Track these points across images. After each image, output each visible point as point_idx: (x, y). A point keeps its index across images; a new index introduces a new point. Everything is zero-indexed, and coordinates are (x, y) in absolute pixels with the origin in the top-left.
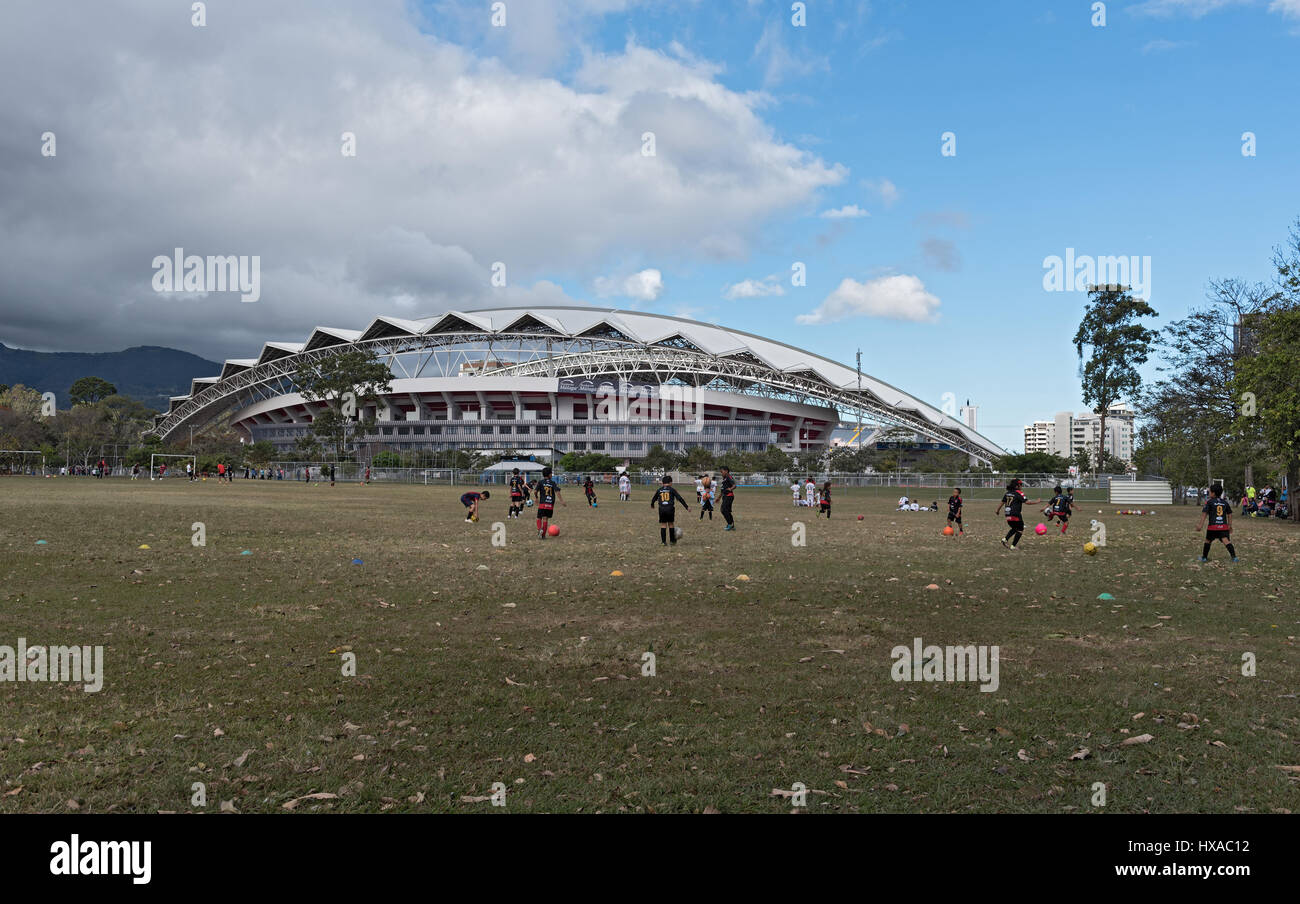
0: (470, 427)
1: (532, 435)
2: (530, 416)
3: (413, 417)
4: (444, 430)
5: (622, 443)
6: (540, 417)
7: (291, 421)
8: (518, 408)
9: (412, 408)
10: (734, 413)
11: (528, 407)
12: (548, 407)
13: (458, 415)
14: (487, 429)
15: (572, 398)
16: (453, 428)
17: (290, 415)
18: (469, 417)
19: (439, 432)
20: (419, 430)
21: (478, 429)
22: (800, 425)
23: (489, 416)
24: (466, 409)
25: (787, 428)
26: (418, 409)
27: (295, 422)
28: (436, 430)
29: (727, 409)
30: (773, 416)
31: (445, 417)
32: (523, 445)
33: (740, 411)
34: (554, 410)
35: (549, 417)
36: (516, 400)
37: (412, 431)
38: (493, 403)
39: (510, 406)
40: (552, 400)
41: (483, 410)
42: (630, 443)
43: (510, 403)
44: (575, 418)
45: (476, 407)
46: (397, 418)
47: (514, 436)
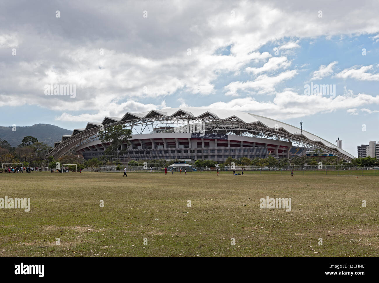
0: (160, 151)
1: (183, 154)
2: (182, 147)
3: (140, 148)
4: (151, 152)
5: (215, 156)
6: (185, 147)
7: (97, 150)
8: (177, 144)
9: (140, 145)
10: (254, 144)
11: (181, 143)
12: (188, 143)
13: (156, 147)
14: (166, 152)
15: (196, 140)
16: (154, 152)
17: (96, 148)
18: (160, 147)
19: (149, 153)
20: (142, 152)
21: (163, 152)
22: (278, 148)
23: (167, 147)
24: (159, 145)
25: (274, 149)
26: (141, 145)
27: (98, 150)
28: (148, 152)
29: (252, 143)
30: (269, 145)
31: (151, 148)
32: (179, 157)
33: (257, 143)
34: (190, 144)
35: (188, 147)
36: (177, 141)
37: (140, 153)
38: (168, 142)
39: (174, 143)
40: (189, 141)
41: (165, 145)
42: (218, 156)
43: (174, 142)
44: (197, 147)
45: (162, 144)
46: (134, 148)
47: (176, 154)
